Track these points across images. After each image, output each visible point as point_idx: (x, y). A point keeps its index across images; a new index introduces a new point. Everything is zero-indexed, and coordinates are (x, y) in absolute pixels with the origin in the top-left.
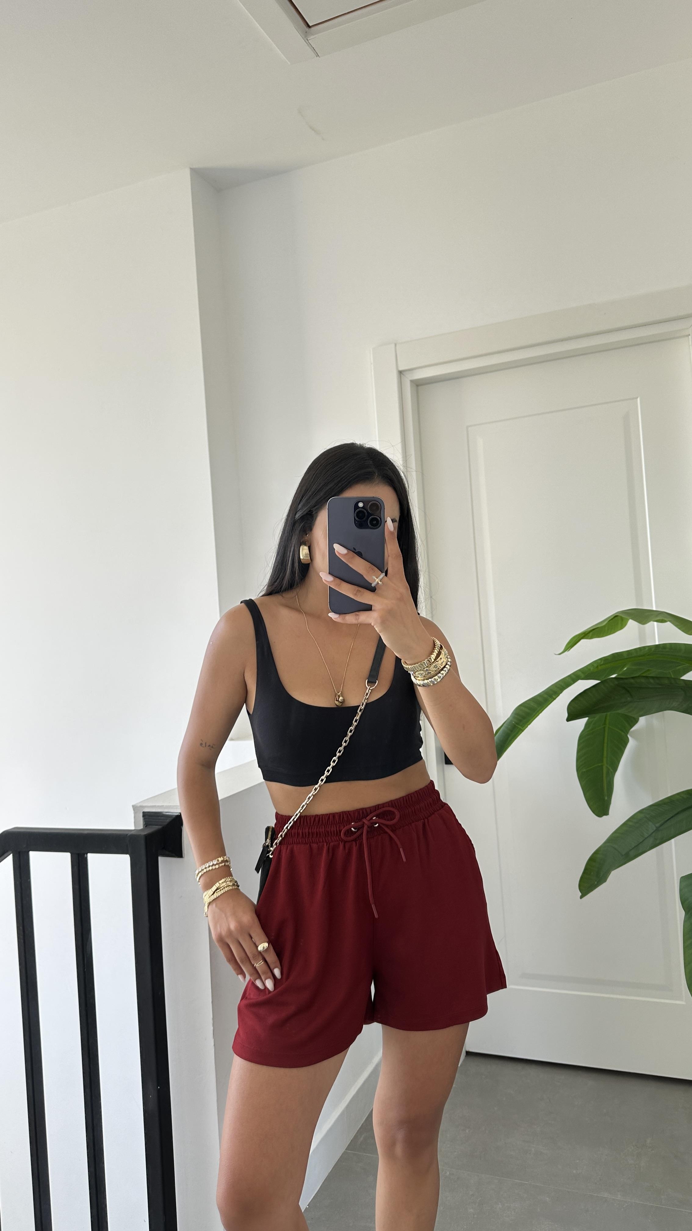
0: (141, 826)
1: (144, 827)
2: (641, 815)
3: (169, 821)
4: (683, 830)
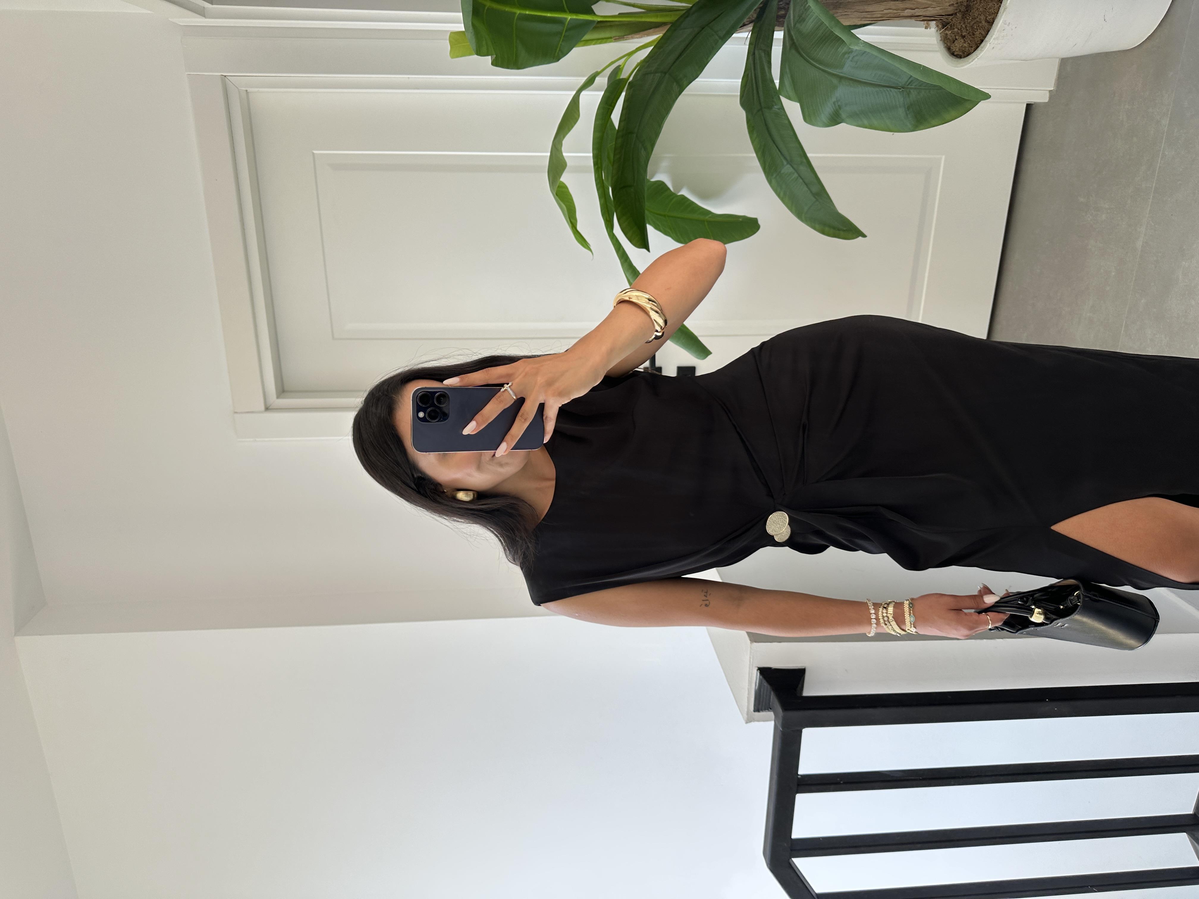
0: (771, 714)
1: (771, 710)
2: (773, 181)
3: (766, 682)
4: (792, 133)
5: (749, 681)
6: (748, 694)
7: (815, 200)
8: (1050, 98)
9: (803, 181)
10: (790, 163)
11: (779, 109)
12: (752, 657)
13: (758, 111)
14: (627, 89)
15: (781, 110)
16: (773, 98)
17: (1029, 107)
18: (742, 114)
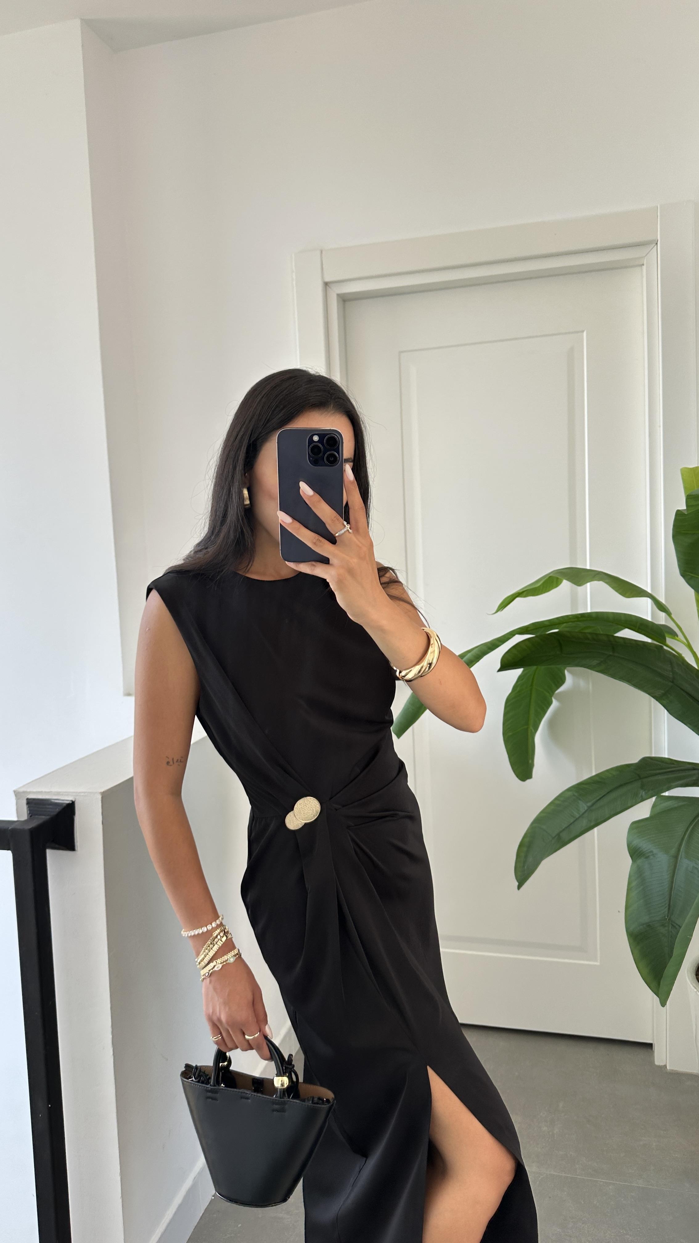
0: (24, 817)
1: (29, 817)
2: (570, 793)
3: (59, 810)
4: (618, 810)
5: (60, 792)
6: (45, 792)
7: (554, 835)
8: (659, 1067)
9: (571, 824)
10: (590, 809)
11: (642, 796)
12: (86, 794)
13: (639, 775)
14: (655, 644)
15: (640, 798)
16: (652, 790)
17: (649, 1046)
18: (635, 760)
